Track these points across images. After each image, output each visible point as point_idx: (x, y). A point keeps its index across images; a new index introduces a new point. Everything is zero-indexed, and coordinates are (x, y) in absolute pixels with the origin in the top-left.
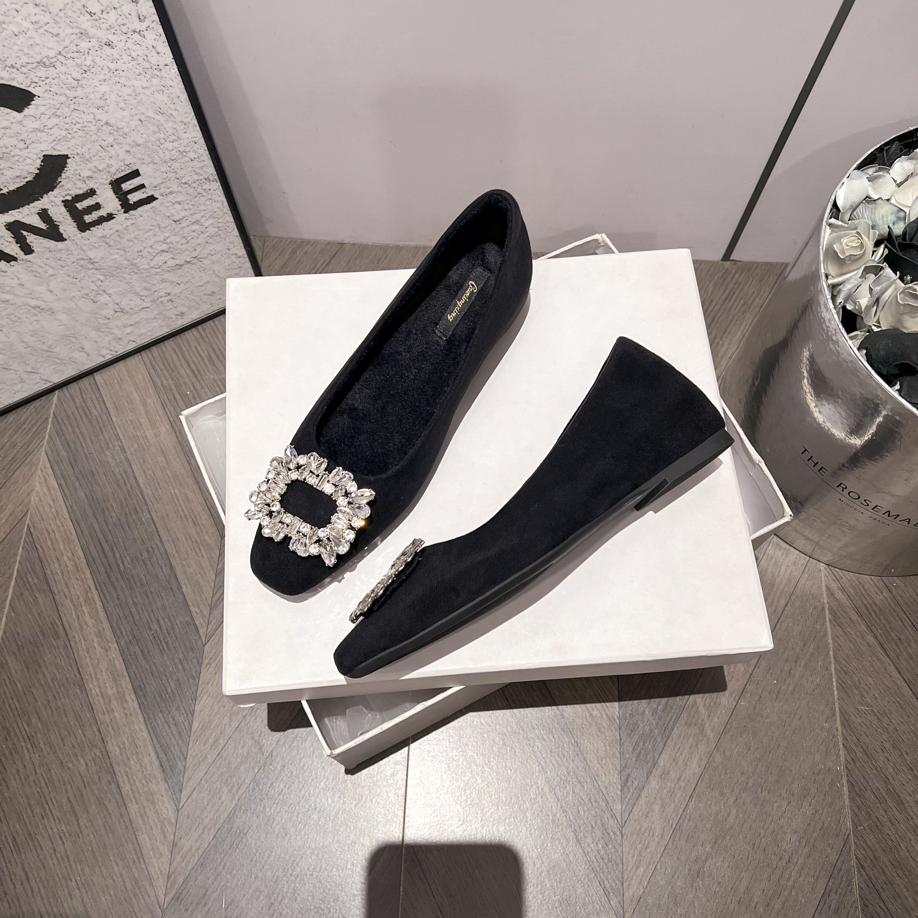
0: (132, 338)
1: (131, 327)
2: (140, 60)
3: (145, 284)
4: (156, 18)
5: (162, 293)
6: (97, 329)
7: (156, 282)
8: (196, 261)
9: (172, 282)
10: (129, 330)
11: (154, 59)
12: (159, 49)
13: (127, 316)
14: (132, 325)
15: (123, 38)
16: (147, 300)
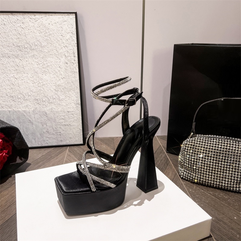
0: (48, 142)
1: (48, 139)
2: (72, 69)
3: (56, 127)
4: (77, 61)
5: (59, 131)
6: (40, 135)
7: (58, 127)
8: (69, 126)
9: (62, 129)
10: (47, 139)
11: (75, 70)
12: (76, 68)
13: (48, 134)
14: (49, 138)
15: (70, 63)
16: (55, 132)
